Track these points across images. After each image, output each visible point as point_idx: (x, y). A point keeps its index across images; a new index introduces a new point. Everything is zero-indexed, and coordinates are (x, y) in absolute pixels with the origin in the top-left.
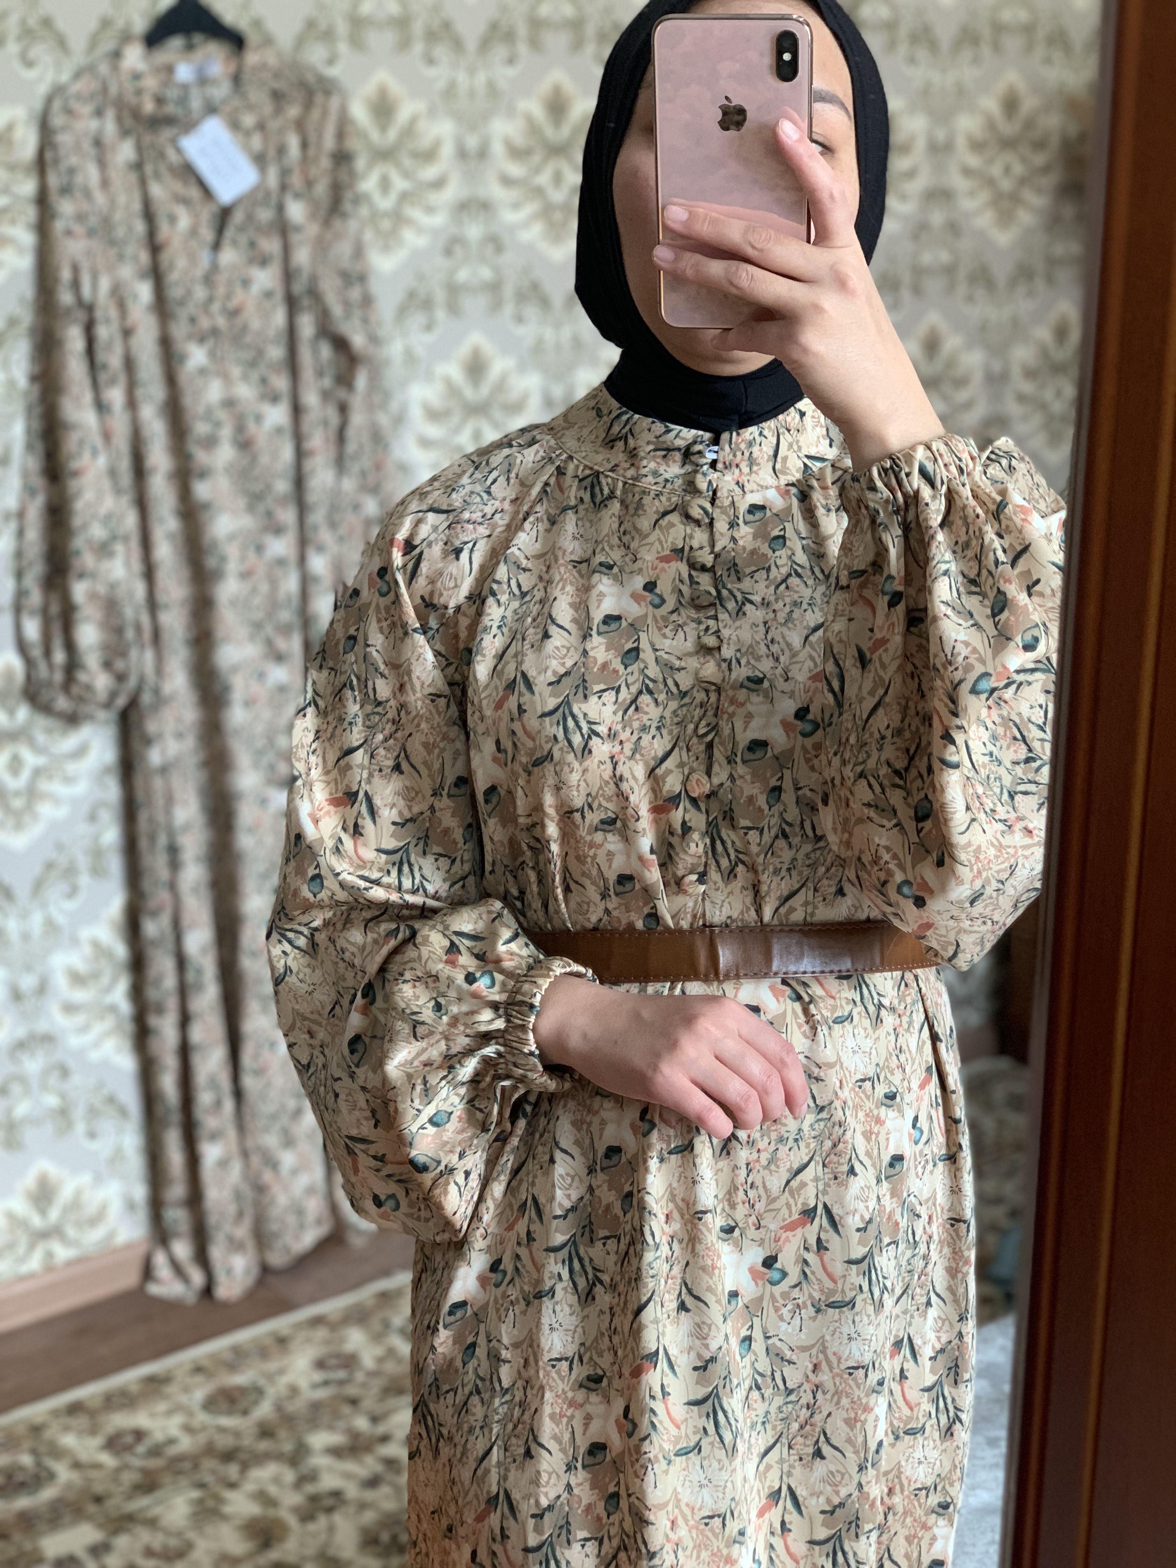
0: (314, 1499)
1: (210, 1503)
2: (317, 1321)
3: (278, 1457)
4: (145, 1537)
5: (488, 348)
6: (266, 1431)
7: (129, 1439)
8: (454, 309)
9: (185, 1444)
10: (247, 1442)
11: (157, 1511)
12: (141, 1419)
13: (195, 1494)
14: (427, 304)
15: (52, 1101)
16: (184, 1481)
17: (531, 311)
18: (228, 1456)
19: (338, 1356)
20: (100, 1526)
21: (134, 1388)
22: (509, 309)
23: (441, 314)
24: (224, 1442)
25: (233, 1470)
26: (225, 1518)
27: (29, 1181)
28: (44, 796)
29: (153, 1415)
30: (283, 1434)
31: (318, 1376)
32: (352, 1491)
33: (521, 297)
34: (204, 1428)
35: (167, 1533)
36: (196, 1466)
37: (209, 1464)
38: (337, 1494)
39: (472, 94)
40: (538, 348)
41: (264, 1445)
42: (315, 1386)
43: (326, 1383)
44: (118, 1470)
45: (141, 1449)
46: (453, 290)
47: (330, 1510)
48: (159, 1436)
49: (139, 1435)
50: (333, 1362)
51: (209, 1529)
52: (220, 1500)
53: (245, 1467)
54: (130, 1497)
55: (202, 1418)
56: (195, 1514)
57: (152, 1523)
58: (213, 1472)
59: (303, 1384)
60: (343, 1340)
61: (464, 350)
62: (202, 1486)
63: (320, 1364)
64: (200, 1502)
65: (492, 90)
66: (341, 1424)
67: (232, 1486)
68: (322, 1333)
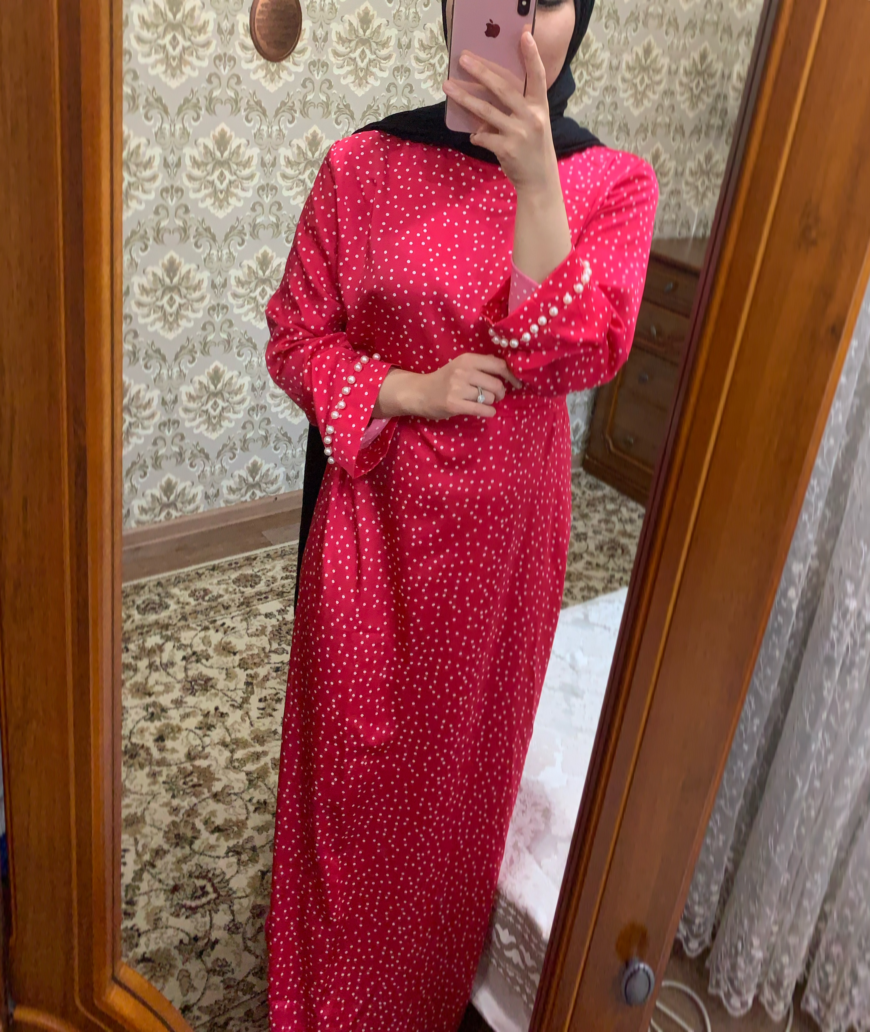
15: (176, 449)
27: (164, 481)
28: (183, 317)
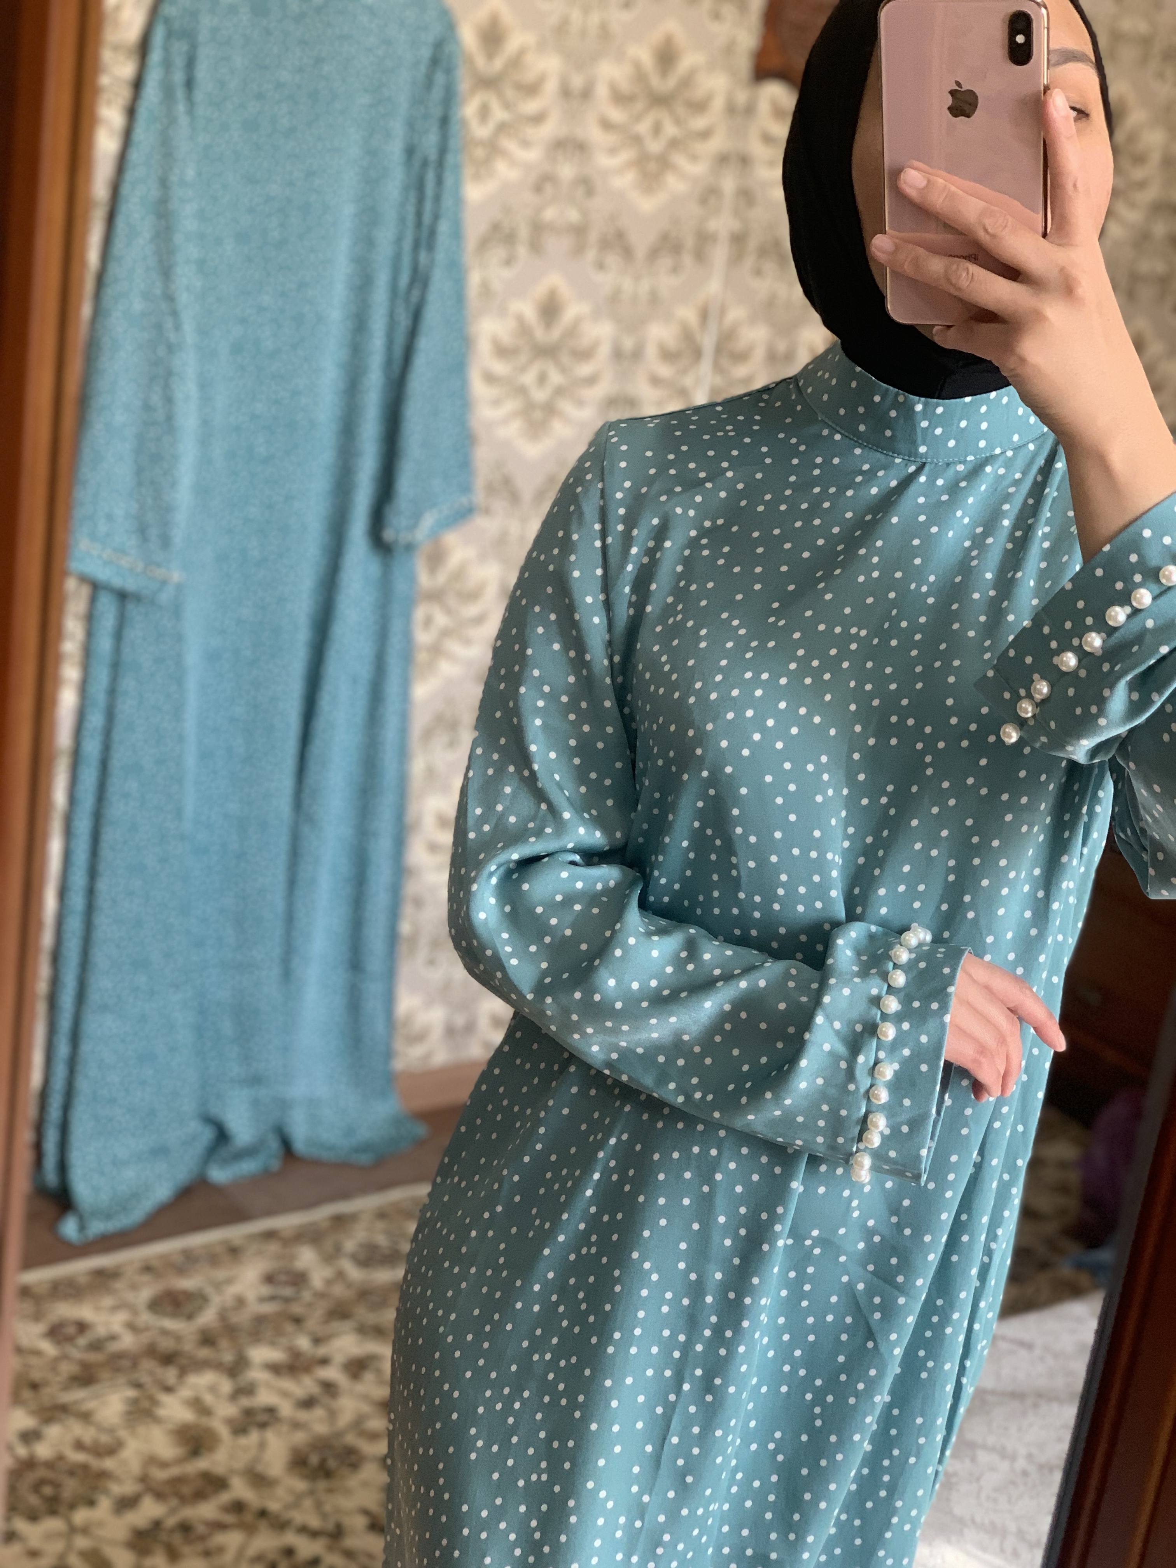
0: (249, 1413)
1: (145, 1404)
2: (270, 1235)
3: (218, 1366)
4: (78, 1430)
5: (565, 290)
6: (207, 1339)
7: (71, 1330)
8: (536, 247)
9: (127, 1342)
10: (188, 1346)
11: (90, 1405)
12: (85, 1311)
13: (131, 1393)
14: (510, 239)
16: (121, 1380)
17: (613, 259)
18: (168, 1359)
19: (288, 1272)
20: (33, 1413)
21: (83, 1280)
22: (591, 254)
23: (522, 251)
24: (166, 1345)
25: (170, 1374)
26: (157, 1420)
29: (97, 1309)
30: (224, 1343)
31: (266, 1290)
32: (286, 1409)
33: (605, 244)
34: (147, 1329)
35: (100, 1428)
36: (135, 1365)
37: (148, 1364)
38: (271, 1411)
39: (583, 33)
40: (615, 297)
41: (204, 1353)
42: (262, 1300)
43: (272, 1298)
44: (56, 1360)
45: (82, 1341)
46: (538, 229)
47: (263, 1426)
48: (101, 1331)
49: (82, 1327)
50: (283, 1278)
51: (141, 1430)
52: (154, 1402)
53: (183, 1372)
54: (66, 1388)
55: (146, 1318)
56: (129, 1413)
57: (86, 1417)
58: (151, 1373)
59: (251, 1296)
60: (293, 1258)
61: (540, 290)
62: (138, 1386)
63: (269, 1279)
64: (135, 1402)
65: (605, 33)
66: (283, 1341)
67: (169, 1389)
68: (273, 1247)
